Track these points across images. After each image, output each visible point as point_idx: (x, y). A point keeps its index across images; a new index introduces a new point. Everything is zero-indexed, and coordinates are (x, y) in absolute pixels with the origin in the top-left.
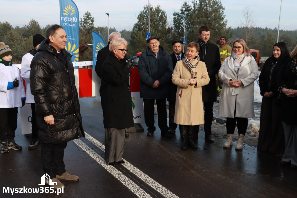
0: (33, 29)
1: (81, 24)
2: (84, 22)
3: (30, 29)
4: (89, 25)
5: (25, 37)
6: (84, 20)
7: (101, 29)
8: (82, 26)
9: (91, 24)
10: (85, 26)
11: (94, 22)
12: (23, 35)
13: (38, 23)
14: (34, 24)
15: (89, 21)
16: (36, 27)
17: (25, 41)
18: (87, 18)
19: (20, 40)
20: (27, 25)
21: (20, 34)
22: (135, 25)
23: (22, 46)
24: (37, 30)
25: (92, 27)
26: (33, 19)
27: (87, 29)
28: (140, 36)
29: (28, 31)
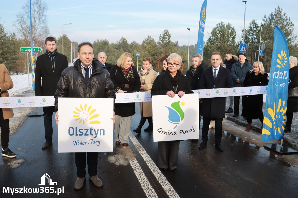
0: (123, 44)
1: (161, 39)
2: (163, 37)
3: (121, 44)
4: (166, 40)
5: (117, 50)
6: (163, 36)
7: (176, 43)
8: (161, 41)
9: (169, 39)
10: (163, 41)
11: (170, 38)
12: (116, 48)
13: (127, 40)
14: (123, 41)
15: (167, 37)
16: (125, 42)
17: (117, 52)
18: (165, 35)
19: (114, 52)
20: (119, 41)
21: (114, 48)
22: (208, 39)
23: (115, 56)
24: (125, 45)
25: (170, 42)
26: (124, 37)
27: (165, 43)
28: (213, 48)
29: (119, 46)
